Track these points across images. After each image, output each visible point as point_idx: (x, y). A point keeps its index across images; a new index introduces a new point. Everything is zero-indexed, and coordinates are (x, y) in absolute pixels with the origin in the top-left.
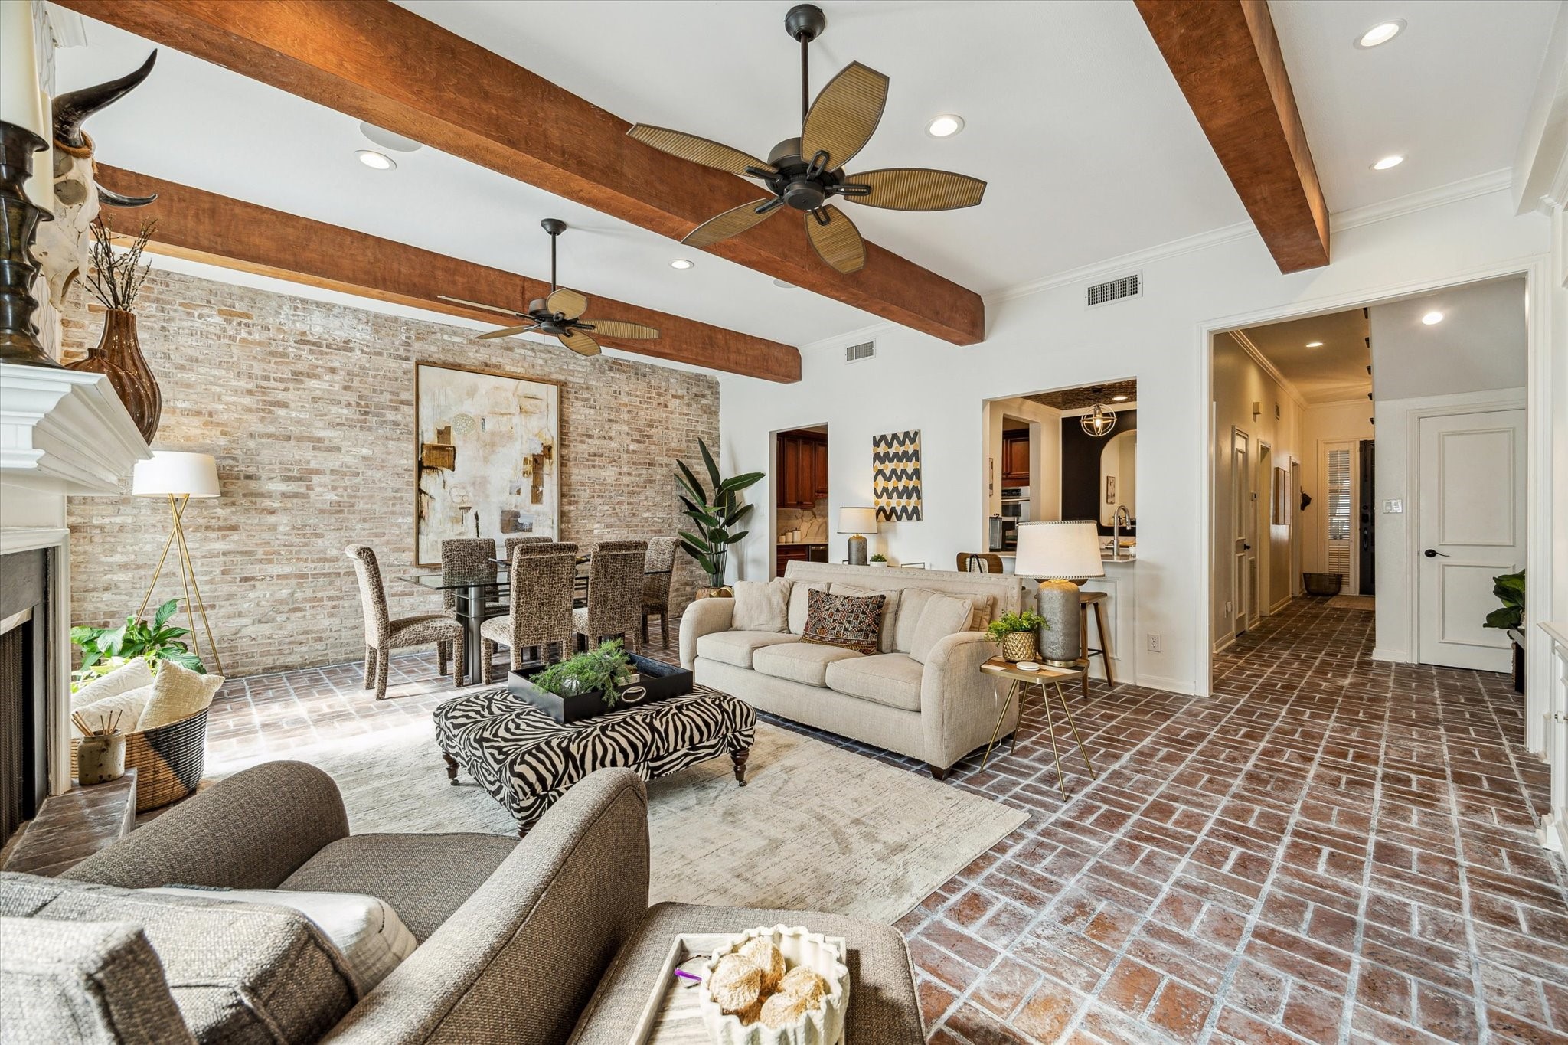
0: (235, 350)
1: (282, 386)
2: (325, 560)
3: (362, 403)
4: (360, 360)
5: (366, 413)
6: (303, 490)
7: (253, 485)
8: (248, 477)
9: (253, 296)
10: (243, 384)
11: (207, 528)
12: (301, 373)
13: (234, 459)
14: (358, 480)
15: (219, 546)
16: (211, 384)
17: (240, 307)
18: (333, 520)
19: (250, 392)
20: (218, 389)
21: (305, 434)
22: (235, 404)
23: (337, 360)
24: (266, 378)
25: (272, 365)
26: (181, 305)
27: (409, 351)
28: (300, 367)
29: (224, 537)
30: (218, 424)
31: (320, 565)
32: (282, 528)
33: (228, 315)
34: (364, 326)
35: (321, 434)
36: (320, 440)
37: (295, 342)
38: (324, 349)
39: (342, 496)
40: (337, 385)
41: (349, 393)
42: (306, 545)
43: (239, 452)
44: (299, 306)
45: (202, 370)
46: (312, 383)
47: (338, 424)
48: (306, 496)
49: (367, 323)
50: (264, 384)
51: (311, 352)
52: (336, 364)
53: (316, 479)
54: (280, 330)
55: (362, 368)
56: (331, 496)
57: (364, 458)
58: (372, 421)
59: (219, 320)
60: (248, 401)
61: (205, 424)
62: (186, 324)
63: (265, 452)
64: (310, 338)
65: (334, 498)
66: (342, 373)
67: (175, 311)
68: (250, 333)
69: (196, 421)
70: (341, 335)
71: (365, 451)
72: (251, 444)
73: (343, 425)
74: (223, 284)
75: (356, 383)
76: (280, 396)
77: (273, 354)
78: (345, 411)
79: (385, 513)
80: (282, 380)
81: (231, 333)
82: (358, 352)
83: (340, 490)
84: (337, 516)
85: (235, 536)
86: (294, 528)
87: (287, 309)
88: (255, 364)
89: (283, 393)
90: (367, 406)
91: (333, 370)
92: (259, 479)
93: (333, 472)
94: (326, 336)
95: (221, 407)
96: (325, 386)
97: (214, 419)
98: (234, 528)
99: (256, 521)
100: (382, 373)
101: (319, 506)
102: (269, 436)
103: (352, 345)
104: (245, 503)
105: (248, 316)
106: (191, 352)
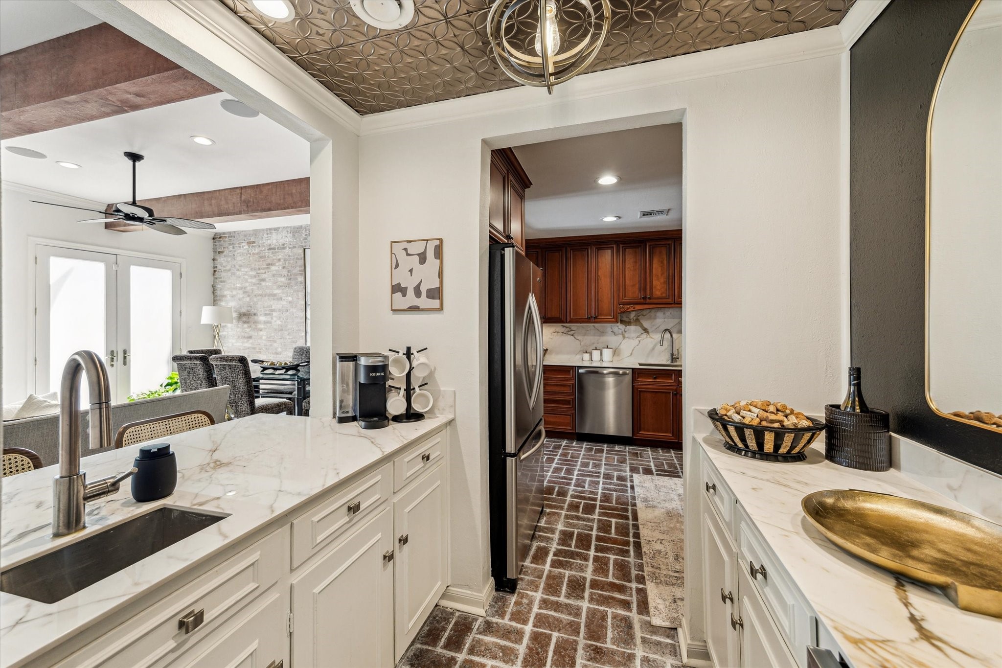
0: (251, 259)
1: (263, 271)
2: (276, 353)
3: (289, 274)
4: (288, 252)
5: (290, 279)
6: (270, 319)
7: (256, 317)
8: (255, 315)
9: (256, 232)
10: (253, 273)
11: (244, 337)
12: (269, 264)
13: (251, 307)
14: (288, 313)
15: (247, 345)
16: (245, 275)
17: (252, 239)
18: (279, 334)
19: (255, 277)
20: (246, 277)
21: (271, 293)
22: (251, 282)
23: (280, 256)
24: (259, 269)
25: (261, 262)
26: (238, 244)
27: (306, 242)
28: (269, 261)
29: (248, 341)
30: (247, 292)
31: (275, 355)
32: (264, 338)
33: (249, 243)
34: (289, 235)
35: (276, 292)
36: (275, 295)
37: (268, 250)
38: (277, 250)
39: (282, 322)
40: (280, 267)
41: (285, 270)
42: (271, 345)
43: (252, 303)
44: (269, 232)
45: (243, 270)
46: (273, 268)
47: (281, 286)
48: (270, 323)
49: (291, 232)
50: (259, 272)
51: (273, 253)
52: (280, 257)
53: (275, 314)
54: (264, 246)
55: (289, 256)
56: (279, 322)
57: (290, 302)
58: (293, 282)
59: (246, 247)
60: (254, 280)
61: (244, 293)
62: (239, 251)
63: (260, 303)
64: (272, 246)
65: (280, 323)
66: (282, 261)
67: (236, 247)
68: (255, 250)
69: (241, 292)
70: (281, 241)
71: (290, 299)
72: (255, 300)
73: (282, 286)
74: (248, 231)
75: (287, 265)
76: (264, 276)
77: (261, 257)
78: (283, 279)
79: (297, 331)
80: (264, 269)
81: (250, 252)
82: (288, 248)
83: (282, 319)
84: (281, 332)
85: (251, 341)
86: (267, 337)
87: (265, 235)
88: (256, 263)
89: (264, 275)
90: (291, 275)
91: (279, 260)
92: (257, 315)
93: (280, 310)
94: (277, 244)
95: (248, 284)
96: (277, 268)
97: (246, 290)
98: (250, 337)
99: (256, 334)
100: (296, 257)
101: (275, 327)
102: (260, 295)
103: (285, 246)
104: (253, 326)
105: (254, 242)
106: (240, 263)
